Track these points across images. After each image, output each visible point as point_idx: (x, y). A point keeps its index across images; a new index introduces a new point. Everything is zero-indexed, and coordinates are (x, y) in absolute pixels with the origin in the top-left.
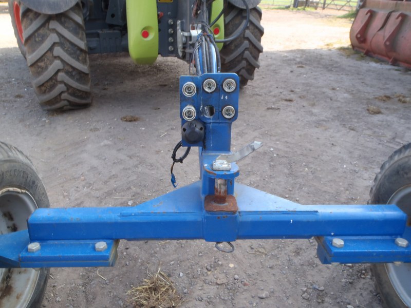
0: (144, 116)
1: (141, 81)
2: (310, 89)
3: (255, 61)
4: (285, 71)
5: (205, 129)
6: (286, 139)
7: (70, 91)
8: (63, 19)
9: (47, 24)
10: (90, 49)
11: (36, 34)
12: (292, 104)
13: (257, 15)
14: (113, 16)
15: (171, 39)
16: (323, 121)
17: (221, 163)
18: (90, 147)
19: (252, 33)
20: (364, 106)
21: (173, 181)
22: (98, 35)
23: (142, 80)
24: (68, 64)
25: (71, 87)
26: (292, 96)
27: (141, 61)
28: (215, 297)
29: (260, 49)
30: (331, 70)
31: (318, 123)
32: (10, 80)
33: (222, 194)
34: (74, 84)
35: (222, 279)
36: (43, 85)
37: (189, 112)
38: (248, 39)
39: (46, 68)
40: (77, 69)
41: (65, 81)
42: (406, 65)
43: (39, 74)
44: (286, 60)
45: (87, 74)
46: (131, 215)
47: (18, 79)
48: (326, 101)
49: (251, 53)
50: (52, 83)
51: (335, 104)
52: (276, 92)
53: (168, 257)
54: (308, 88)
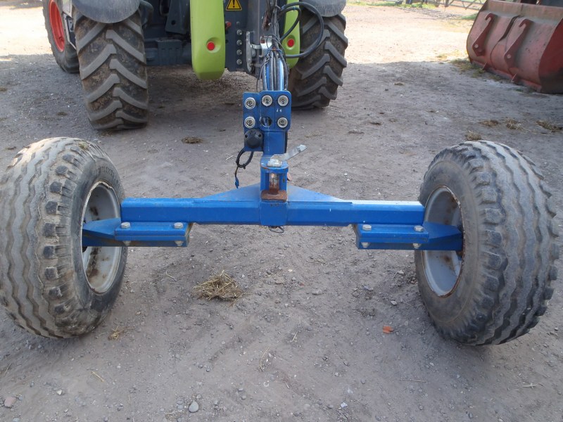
0: (208, 138)
1: (203, 99)
2: (404, 111)
3: (337, 77)
4: (379, 90)
5: (263, 135)
6: (364, 165)
7: (125, 109)
8: (121, 28)
9: (103, 34)
10: (148, 60)
11: (92, 45)
12: (379, 128)
13: (340, 24)
14: (173, 23)
15: (239, 52)
16: (411, 146)
17: (274, 162)
18: (149, 168)
19: (334, 45)
20: (463, 132)
21: (237, 184)
22: (156, 45)
23: (205, 97)
24: (125, 78)
25: (128, 104)
26: (381, 119)
27: (206, 76)
28: (273, 293)
29: (343, 63)
30: (436, 89)
31: (404, 150)
32: (48, 94)
33: (275, 187)
34: (131, 100)
35: (281, 280)
36: (96, 101)
37: (250, 121)
38: (328, 51)
39: (101, 82)
40: (135, 84)
41: (121, 97)
42: (531, 84)
43: (93, 88)
44: (382, 76)
45: (144, 90)
46: (202, 202)
47: (57, 94)
48: (419, 125)
49: (332, 68)
50: (106, 99)
51: (430, 129)
52: (363, 114)
53: (231, 263)
54: (402, 110)
